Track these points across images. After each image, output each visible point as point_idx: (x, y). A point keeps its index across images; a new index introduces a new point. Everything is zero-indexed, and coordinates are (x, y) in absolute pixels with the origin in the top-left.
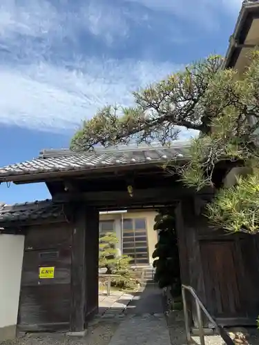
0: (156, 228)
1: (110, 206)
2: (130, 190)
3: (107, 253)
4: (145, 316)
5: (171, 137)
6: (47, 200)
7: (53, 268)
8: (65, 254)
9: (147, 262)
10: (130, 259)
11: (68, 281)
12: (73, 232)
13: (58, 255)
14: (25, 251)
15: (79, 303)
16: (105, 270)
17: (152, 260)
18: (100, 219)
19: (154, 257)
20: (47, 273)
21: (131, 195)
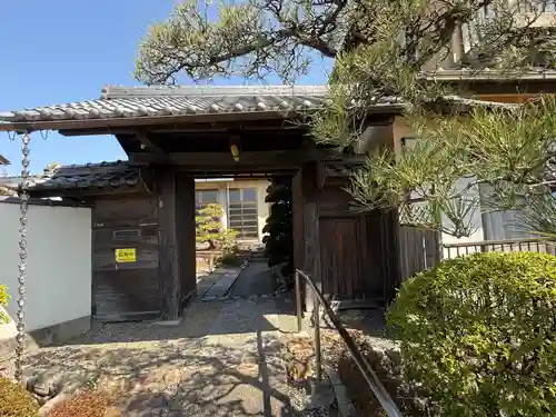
0: (268, 200)
1: (208, 173)
2: (234, 151)
3: (210, 227)
4: (251, 297)
5: (297, 69)
6: (119, 162)
7: (133, 251)
8: (149, 232)
9: (256, 236)
10: (237, 233)
11: (155, 265)
12: (158, 205)
13: (140, 234)
14: (94, 228)
15: (170, 289)
16: (207, 245)
17: (261, 236)
18: (196, 188)
19: (264, 232)
20: (126, 256)
21: (236, 159)
